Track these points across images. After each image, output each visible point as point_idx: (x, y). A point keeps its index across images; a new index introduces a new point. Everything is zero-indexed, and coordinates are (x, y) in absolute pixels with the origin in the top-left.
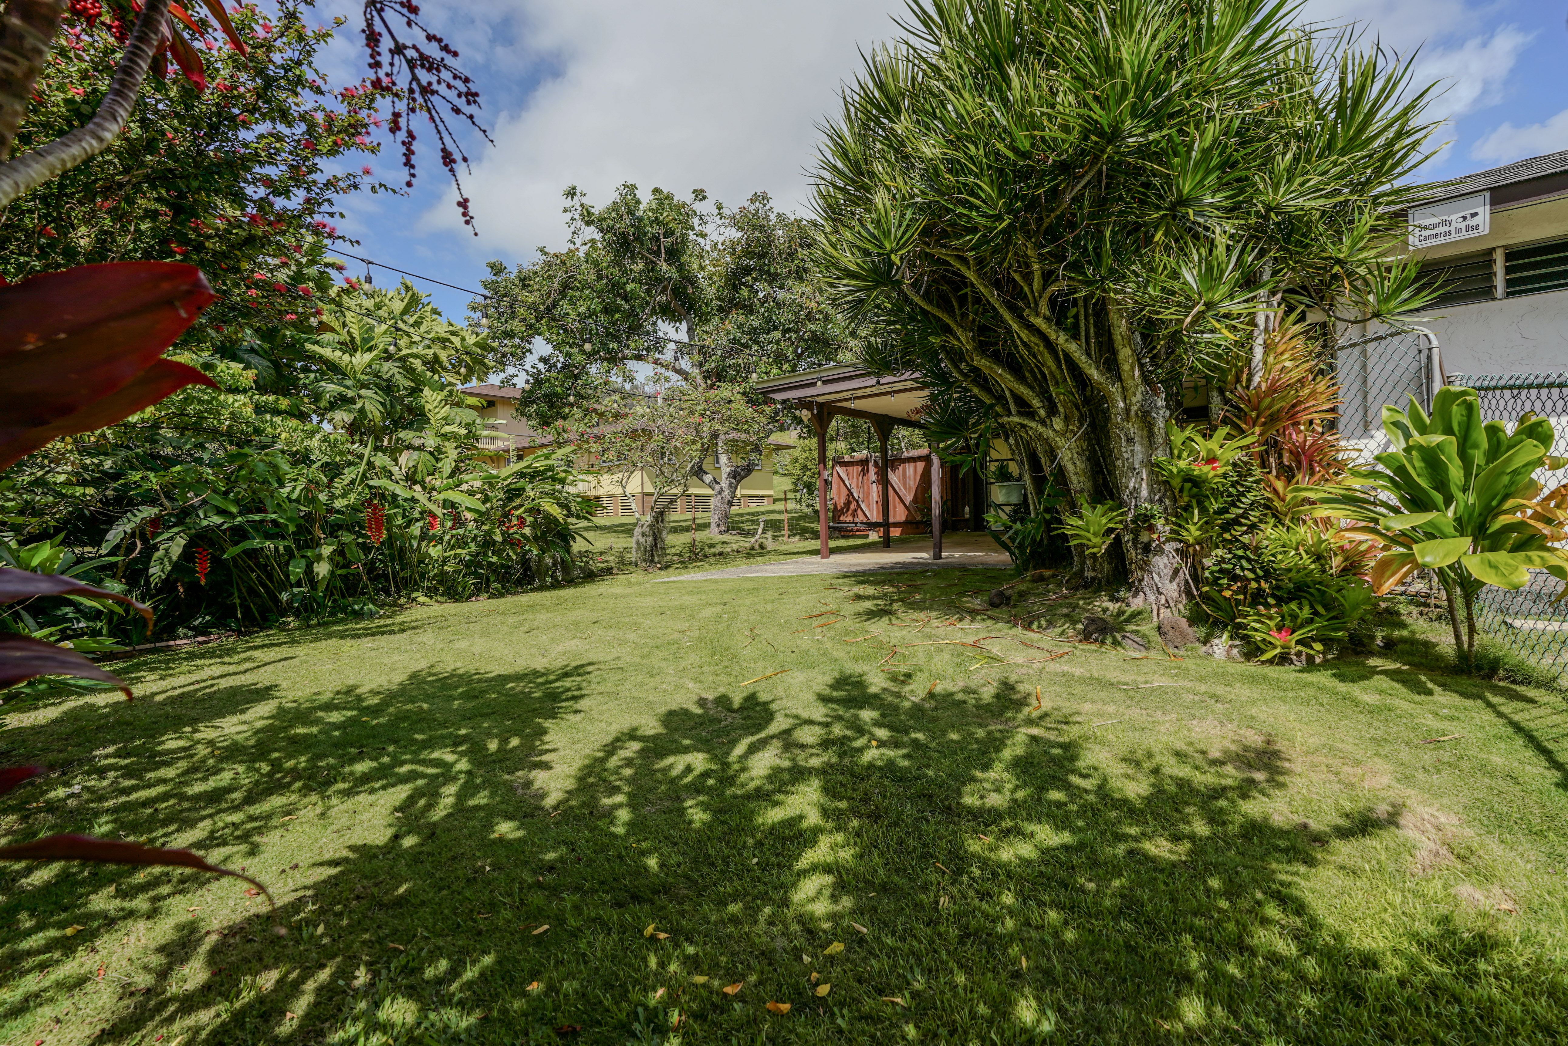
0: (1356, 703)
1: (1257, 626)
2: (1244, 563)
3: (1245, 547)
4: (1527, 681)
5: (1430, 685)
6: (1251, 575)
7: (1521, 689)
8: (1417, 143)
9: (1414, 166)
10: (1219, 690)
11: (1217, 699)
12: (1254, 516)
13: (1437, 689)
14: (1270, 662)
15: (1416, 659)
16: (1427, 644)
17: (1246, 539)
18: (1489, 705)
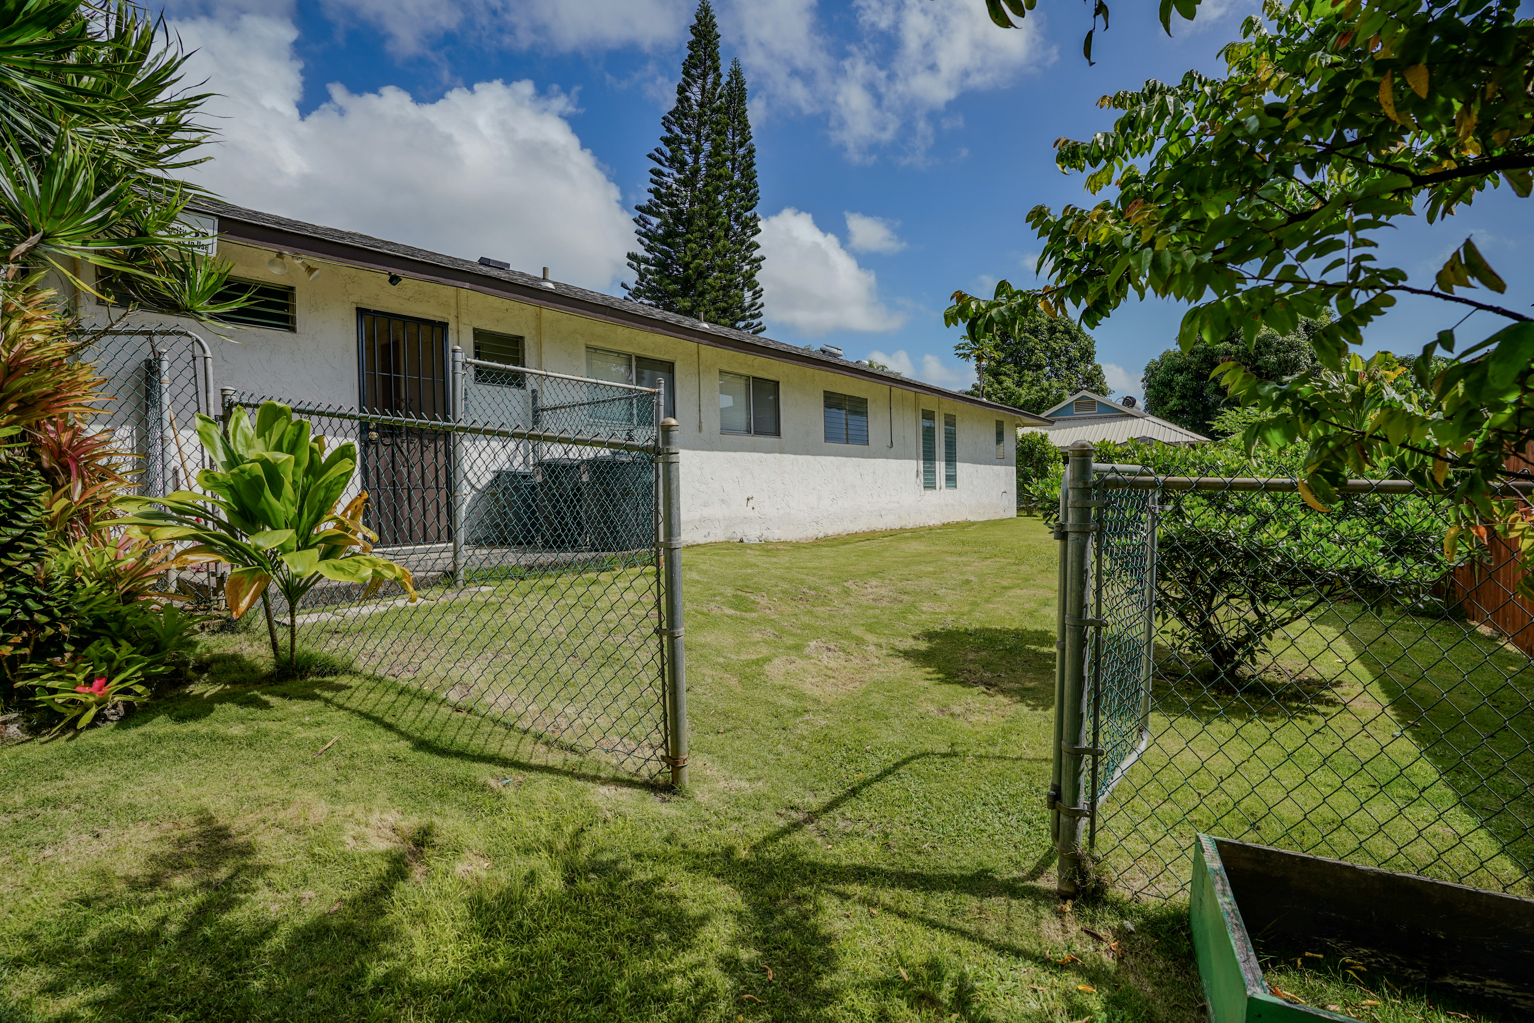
0: (227, 740)
1: (56, 684)
2: (30, 602)
3: (29, 581)
4: (335, 672)
5: (265, 698)
6: (44, 619)
7: (328, 679)
8: (197, 143)
9: (189, 164)
10: (48, 790)
11: (56, 804)
12: (42, 537)
13: (273, 700)
14: (92, 725)
15: (235, 676)
16: (235, 657)
17: (27, 569)
18: (327, 701)
